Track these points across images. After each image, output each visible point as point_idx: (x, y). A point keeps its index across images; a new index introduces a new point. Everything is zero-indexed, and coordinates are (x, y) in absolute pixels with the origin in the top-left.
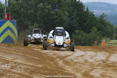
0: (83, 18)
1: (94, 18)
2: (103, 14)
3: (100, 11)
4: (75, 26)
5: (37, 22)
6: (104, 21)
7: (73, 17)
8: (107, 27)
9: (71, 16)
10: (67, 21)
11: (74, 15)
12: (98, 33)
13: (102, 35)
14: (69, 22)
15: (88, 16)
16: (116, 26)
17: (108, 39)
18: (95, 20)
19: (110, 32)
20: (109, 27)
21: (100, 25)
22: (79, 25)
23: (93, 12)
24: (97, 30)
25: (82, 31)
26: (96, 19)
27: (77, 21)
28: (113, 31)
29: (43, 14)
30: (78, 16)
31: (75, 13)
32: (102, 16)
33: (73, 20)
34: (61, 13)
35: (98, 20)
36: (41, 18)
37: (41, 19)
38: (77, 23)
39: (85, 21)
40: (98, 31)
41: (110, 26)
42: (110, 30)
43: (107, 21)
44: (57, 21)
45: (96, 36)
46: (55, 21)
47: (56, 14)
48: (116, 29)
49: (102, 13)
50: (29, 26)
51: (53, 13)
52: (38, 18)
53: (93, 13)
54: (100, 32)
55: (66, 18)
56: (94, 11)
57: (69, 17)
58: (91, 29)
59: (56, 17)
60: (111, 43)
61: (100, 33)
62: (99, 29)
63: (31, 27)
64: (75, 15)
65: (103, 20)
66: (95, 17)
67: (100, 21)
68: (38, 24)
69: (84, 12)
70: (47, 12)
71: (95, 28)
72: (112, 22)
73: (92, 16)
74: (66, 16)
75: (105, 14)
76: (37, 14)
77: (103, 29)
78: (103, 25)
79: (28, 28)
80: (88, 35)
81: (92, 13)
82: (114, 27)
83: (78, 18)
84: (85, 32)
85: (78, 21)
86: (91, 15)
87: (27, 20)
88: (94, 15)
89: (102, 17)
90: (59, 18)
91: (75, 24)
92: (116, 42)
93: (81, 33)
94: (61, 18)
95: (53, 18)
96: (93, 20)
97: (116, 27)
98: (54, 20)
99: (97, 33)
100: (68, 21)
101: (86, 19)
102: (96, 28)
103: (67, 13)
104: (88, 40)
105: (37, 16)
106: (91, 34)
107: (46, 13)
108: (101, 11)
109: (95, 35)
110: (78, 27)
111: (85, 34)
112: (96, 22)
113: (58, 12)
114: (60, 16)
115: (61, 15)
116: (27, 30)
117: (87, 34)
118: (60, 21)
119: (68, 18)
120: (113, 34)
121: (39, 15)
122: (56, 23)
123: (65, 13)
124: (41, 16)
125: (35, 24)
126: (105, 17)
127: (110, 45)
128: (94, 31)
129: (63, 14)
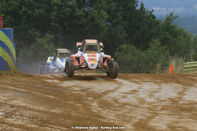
0: (135, 23)
1: (155, 21)
2: (171, 14)
3: (164, 9)
4: (120, 36)
5: (52, 30)
6: (172, 27)
7: (115, 20)
8: (179, 38)
9: (113, 19)
10: (105, 28)
11: (117, 18)
12: (163, 48)
13: (170, 53)
14: (110, 30)
15: (143, 19)
16: (194, 35)
17: (181, 60)
18: (156, 26)
19: (184, 47)
20: (182, 38)
21: (165, 34)
22: (127, 35)
23: (153, 11)
24: (159, 43)
25: (134, 46)
26: (158, 23)
27: (122, 27)
28: (190, 45)
29: (61, 16)
30: (124, 18)
31: (120, 13)
32: (169, 19)
33: (116, 26)
34: (95, 13)
35: (163, 25)
36: (57, 23)
37: (57, 25)
38: (124, 32)
39: (138, 28)
40: (162, 45)
41: (185, 36)
42: (185, 43)
43: (179, 26)
44: (87, 28)
45: (159, 54)
46: (84, 29)
47: (86, 17)
48: (194, 41)
49: (169, 14)
50: (37, 39)
51: (81, 15)
52: (53, 24)
53: (153, 13)
54: (166, 47)
55: (103, 23)
56: (154, 8)
57: (108, 21)
58: (149, 42)
60: (186, 68)
61: (166, 49)
62: (164, 42)
63: (39, 40)
64: (120, 18)
65: (172, 25)
66: (156, 19)
67: (165, 28)
68: (53, 34)
69: (136, 12)
70: (69, 12)
71: (157, 41)
72: (187, 29)
73: (151, 18)
74: (103, 18)
75: (174, 15)
76: (52, 16)
77: (171, 42)
78: (171, 34)
79: (35, 41)
80: (143, 54)
81: (151, 13)
82: (192, 39)
83: (126, 23)
84: (138, 47)
85: (125, 29)
86: (148, 17)
87: (32, 28)
88: (154, 17)
89: (169, 21)
90: (91, 24)
91: (121, 33)
92: (195, 66)
93: (131, 50)
94: (95, 23)
95: (80, 23)
96: (153, 26)
97: (194, 38)
98: (82, 26)
99: (160, 49)
101: (141, 24)
102: (158, 39)
103: (106, 13)
104: (144, 61)
105: (50, 19)
106: (148, 51)
107: (68, 15)
108: (167, 9)
109: (156, 53)
110: (126, 38)
111: (138, 51)
112: (159, 29)
113: (90, 12)
114: (93, 20)
115: (93, 17)
116: (32, 46)
117: (143, 51)
118: (93, 29)
119: (108, 23)
120: (189, 50)
121: (54, 18)
122: (85, 32)
123: (102, 14)
124: (57, 19)
125: (47, 34)
126: (174, 21)
127: (184, 71)
128: (156, 45)
129: (98, 16)
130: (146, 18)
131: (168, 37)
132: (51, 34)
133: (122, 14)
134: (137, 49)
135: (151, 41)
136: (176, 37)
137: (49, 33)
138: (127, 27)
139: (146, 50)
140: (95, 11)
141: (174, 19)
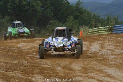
0: (58, 7)
1: (70, 6)
2: (79, 1)
5: (8, 14)
6: (80, 8)
7: (46, 6)
9: (45, 6)
11: (47, 5)
12: (75, 22)
13: (80, 24)
14: (43, 12)
15: (62, 5)
16: (93, 13)
19: (88, 20)
20: (86, 15)
21: (76, 13)
22: (53, 15)
24: (73, 19)
25: (58, 21)
26: (72, 7)
27: (51, 11)
29: (14, 5)
30: (51, 5)
31: (49, 2)
32: (78, 4)
33: (46, 10)
34: (34, 3)
35: (74, 8)
36: (11, 10)
37: (11, 11)
38: (52, 13)
39: (60, 10)
40: (75, 19)
41: (88, 13)
42: (88, 18)
43: (84, 8)
44: (29, 12)
45: (73, 25)
47: (28, 5)
48: (94, 16)
51: (25, 4)
52: (9, 10)
55: (39, 8)
57: (42, 7)
58: (67, 18)
59: (28, 7)
60: (90, 32)
61: (77, 22)
62: (76, 18)
63: (1, 21)
64: (49, 5)
65: (80, 7)
67: (76, 9)
68: (9, 17)
71: (71, 17)
72: (88, 9)
73: (67, 4)
74: (38, 5)
75: (81, 1)
76: (8, 6)
77: (80, 17)
78: (79, 13)
81: (67, 0)
82: (92, 15)
83: (53, 7)
84: (60, 22)
86: (66, 3)
88: (69, 3)
90: (32, 9)
91: (50, 14)
92: (95, 31)
93: (56, 24)
94: (34, 8)
95: (25, 9)
96: (69, 9)
97: (93, 15)
98: (26, 11)
100: (41, 11)
101: (61, 8)
102: (72, 16)
103: (40, 2)
105: (7, 8)
106: (67, 23)
107: (17, 4)
109: (71, 24)
110: (53, 17)
112: (72, 10)
113: (30, 2)
114: (32, 7)
115: (33, 5)
117: (63, 23)
118: (33, 12)
119: (42, 8)
120: (91, 22)
121: (9, 7)
122: (28, 14)
123: (38, 3)
124: (12, 7)
125: (6, 17)
126: (81, 5)
127: (89, 34)
128: (71, 20)
129: (36, 4)
130: (64, 4)
131: (78, 15)
132: (8, 17)
133: (50, 2)
134: (60, 23)
135: (68, 18)
136: (83, 14)
137: (7, 16)
138: (53, 10)
139: (65, 23)
140: (34, 1)
141: (81, 3)
